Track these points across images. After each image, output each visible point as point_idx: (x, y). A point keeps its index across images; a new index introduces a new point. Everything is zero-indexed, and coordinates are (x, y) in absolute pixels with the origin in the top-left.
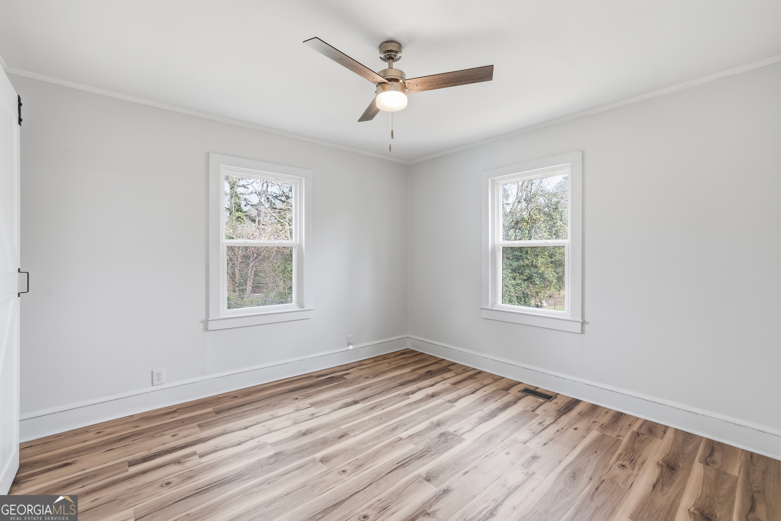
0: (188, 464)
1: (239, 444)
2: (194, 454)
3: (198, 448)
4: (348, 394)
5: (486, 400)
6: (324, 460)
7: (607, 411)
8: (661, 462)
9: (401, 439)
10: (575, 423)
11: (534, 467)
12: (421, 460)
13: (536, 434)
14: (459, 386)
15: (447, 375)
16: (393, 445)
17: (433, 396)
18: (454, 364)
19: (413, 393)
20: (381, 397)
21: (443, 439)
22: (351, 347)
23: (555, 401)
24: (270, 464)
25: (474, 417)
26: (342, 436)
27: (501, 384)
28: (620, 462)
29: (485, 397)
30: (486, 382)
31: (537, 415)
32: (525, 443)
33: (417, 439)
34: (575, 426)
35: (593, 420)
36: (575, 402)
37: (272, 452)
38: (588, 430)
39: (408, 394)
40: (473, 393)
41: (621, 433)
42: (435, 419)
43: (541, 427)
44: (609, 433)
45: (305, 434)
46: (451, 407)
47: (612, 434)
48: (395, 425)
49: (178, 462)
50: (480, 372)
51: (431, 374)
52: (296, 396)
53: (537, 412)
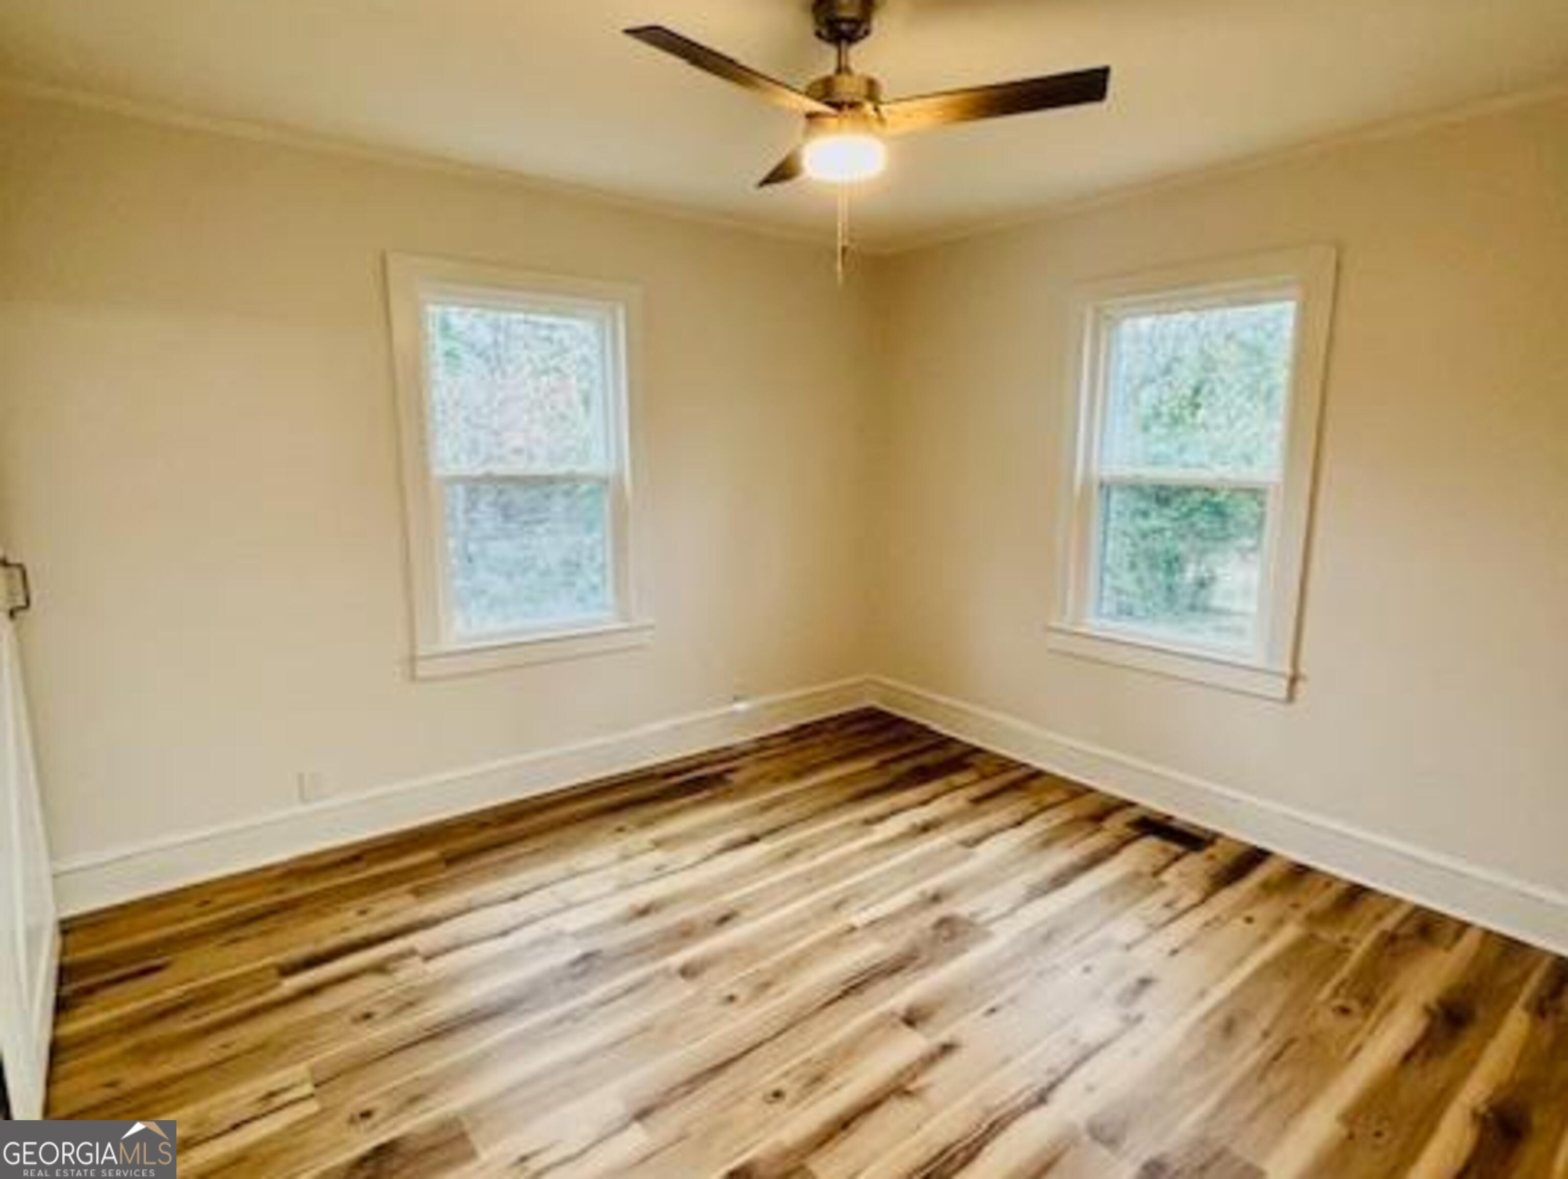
0: (401, 976)
1: (504, 933)
2: (412, 952)
3: (420, 940)
4: (734, 820)
5: (1047, 842)
6: (688, 972)
7: (1330, 880)
8: (1434, 1006)
9: (853, 929)
10: (1250, 905)
11: (1145, 1003)
12: (897, 978)
13: (1156, 928)
14: (985, 806)
15: (958, 779)
16: (835, 942)
17: (926, 828)
18: (978, 750)
19: (881, 818)
20: (810, 826)
21: (945, 933)
22: (741, 706)
23: (1210, 850)
24: (574, 977)
25: (1017, 886)
26: (724, 920)
27: (1086, 805)
28: (1338, 1002)
29: (1046, 836)
30: (1050, 799)
31: (1162, 885)
32: (1128, 947)
33: (887, 931)
34: (1249, 913)
35: (1291, 900)
36: (1257, 857)
37: (578, 952)
38: (1280, 922)
39: (869, 822)
40: (1019, 824)
41: (1355, 935)
42: (930, 885)
43: (1167, 914)
44: (1324, 934)
45: (644, 912)
46: (966, 858)
47: (1330, 935)
48: (839, 897)
49: (380, 968)
50: (1038, 774)
51: (922, 775)
52: (621, 823)
53: (1167, 877)
